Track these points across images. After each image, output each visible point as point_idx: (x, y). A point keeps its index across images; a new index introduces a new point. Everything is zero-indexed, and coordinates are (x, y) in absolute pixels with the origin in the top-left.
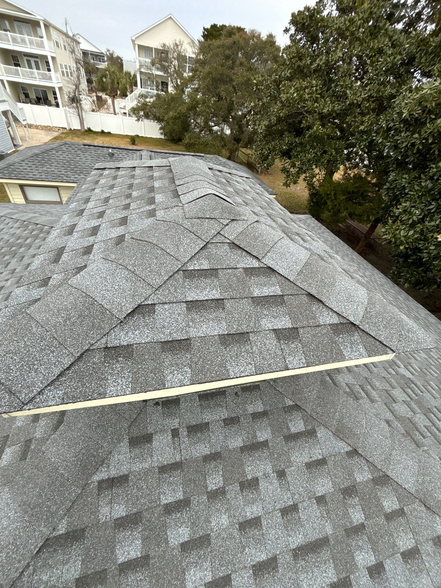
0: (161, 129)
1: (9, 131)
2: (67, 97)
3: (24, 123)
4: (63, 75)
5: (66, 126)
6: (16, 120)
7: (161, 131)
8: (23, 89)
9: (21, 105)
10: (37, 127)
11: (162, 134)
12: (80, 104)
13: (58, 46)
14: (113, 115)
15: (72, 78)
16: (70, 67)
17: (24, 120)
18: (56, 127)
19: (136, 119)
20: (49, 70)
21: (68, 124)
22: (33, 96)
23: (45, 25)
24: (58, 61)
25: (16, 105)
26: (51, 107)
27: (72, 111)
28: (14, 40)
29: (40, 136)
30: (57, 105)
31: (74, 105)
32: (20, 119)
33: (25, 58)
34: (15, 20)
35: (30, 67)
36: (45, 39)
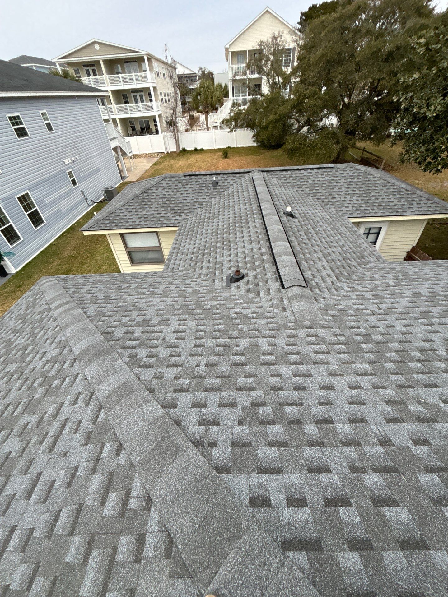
0: (254, 136)
1: (118, 165)
2: (165, 122)
3: (130, 155)
4: (162, 102)
5: (164, 150)
6: (124, 154)
7: (255, 139)
8: (131, 123)
9: (128, 139)
10: (140, 156)
11: (254, 141)
12: (177, 127)
13: (158, 76)
14: (206, 131)
15: (170, 103)
16: (168, 93)
17: (130, 153)
18: (156, 153)
19: (229, 130)
20: (151, 101)
21: (166, 148)
22: (138, 128)
23: (149, 59)
24: (159, 90)
25: (124, 139)
26: (152, 135)
27: (169, 135)
28: (125, 80)
29: (143, 164)
30: (157, 132)
31: (172, 128)
32: (127, 152)
33: (132, 94)
34: (125, 62)
35: (136, 102)
36: (148, 73)
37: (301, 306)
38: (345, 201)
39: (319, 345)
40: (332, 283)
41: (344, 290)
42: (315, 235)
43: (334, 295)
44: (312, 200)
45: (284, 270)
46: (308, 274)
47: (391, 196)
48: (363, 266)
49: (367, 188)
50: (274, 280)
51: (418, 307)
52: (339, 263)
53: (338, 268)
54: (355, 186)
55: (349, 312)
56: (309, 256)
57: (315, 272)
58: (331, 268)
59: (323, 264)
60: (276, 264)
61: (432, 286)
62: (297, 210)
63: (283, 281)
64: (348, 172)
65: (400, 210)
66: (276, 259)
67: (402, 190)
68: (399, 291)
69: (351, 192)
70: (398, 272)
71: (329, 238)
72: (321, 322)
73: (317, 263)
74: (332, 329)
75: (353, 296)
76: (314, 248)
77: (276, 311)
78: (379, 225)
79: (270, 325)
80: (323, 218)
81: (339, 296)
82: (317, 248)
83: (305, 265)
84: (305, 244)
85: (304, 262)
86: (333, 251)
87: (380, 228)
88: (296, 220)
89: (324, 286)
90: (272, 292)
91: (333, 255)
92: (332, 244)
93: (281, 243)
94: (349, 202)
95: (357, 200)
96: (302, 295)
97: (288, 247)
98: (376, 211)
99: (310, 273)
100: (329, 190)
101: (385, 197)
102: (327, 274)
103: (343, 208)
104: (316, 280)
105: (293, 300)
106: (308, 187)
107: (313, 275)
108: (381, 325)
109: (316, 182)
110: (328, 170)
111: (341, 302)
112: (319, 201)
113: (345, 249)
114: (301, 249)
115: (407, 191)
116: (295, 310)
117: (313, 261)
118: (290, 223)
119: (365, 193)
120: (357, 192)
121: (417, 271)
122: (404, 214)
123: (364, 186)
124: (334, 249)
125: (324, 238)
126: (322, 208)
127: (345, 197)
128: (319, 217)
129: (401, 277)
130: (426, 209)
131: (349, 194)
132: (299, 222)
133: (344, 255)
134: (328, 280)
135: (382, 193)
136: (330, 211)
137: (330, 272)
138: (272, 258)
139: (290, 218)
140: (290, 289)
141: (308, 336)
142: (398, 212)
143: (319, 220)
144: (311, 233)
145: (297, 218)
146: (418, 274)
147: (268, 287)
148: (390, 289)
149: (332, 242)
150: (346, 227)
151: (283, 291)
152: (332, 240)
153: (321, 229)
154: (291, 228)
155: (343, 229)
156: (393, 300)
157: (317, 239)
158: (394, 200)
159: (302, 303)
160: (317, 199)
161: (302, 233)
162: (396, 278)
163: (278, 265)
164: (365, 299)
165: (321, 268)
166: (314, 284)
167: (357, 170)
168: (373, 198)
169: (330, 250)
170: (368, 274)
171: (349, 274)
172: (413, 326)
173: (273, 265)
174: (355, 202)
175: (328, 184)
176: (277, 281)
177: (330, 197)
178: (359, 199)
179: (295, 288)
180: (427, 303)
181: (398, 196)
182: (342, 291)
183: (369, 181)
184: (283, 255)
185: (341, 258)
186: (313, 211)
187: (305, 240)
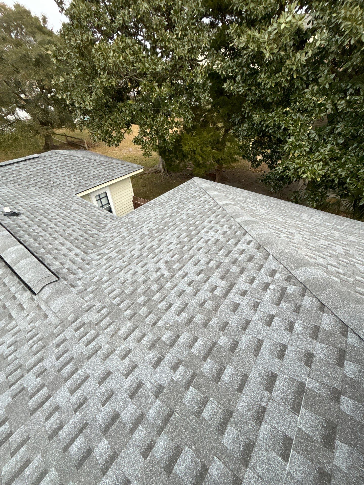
37: (60, 303)
38: (65, 182)
39: (88, 332)
40: (83, 260)
41: (94, 260)
42: (49, 223)
43: (88, 270)
44: (35, 191)
45: (27, 275)
46: (56, 266)
47: (98, 169)
48: (103, 230)
49: (78, 167)
50: (22, 291)
51: (146, 246)
52: (82, 238)
53: (82, 243)
54: (67, 168)
55: (103, 279)
56: (50, 246)
57: (62, 259)
58: (77, 247)
59: (68, 247)
60: (16, 274)
61: (148, 225)
62: (21, 206)
63: (32, 287)
64: (55, 158)
65: (109, 177)
66: (13, 268)
67: (103, 162)
68: (132, 239)
69: (66, 174)
70: (127, 223)
71: (64, 219)
72: (84, 307)
73: (61, 249)
74: (94, 308)
75: (103, 261)
76: (54, 236)
77: (38, 323)
78: (103, 191)
79: (34, 348)
80: (53, 204)
81: (93, 268)
82: (56, 235)
83: (48, 258)
84: (42, 236)
85: (47, 256)
86: (73, 230)
87: (106, 192)
88: (23, 217)
89: (75, 267)
90: (25, 306)
91: (74, 233)
92: (69, 224)
93: (12, 249)
94: (69, 182)
95: (75, 179)
96: (57, 291)
97: (22, 249)
98: (94, 182)
99: (57, 263)
100: (47, 177)
101: (94, 170)
102: (75, 254)
103: (67, 188)
104: (67, 266)
105: (50, 301)
106: (24, 180)
107: (60, 263)
108: (129, 276)
109: (29, 173)
110: (36, 160)
111: (96, 274)
112: (42, 189)
113: (83, 223)
114: (39, 244)
115: (106, 162)
116: (56, 310)
117: (56, 249)
118: (16, 222)
119: (78, 172)
120: (72, 172)
121: (138, 217)
122: (114, 178)
123: (74, 166)
124: (74, 228)
125: (60, 222)
126: (48, 195)
127: (64, 179)
128: (48, 204)
129: (130, 227)
130: (124, 171)
131: (66, 176)
132: (27, 217)
133: (84, 228)
134: (78, 259)
135: (90, 168)
136: (57, 194)
137: (77, 251)
138: (9, 269)
139: (15, 217)
140: (42, 292)
141: (76, 331)
142: (109, 178)
143: (48, 206)
144: (44, 223)
145: (23, 214)
146: (138, 219)
147: (18, 303)
148: (127, 240)
149: (69, 222)
150: (77, 204)
151: (35, 297)
152: (68, 219)
153: (53, 214)
154: (20, 227)
155: (75, 206)
156: (130, 249)
157: (53, 226)
158: (102, 171)
159: (59, 299)
160: (40, 188)
161: (35, 227)
162: (127, 230)
163: (18, 273)
164: (113, 259)
165: (66, 252)
166: (65, 271)
167: (62, 155)
168: (86, 173)
169: (69, 231)
170: (108, 235)
171: (94, 244)
172: (147, 263)
173: (13, 276)
174: (74, 180)
175: (42, 172)
176: (26, 291)
177: (51, 182)
178: (76, 177)
179: (47, 288)
180: (149, 240)
181: (103, 167)
182: (93, 262)
183: (76, 161)
184: (19, 261)
185: (82, 233)
186: (40, 201)
187: (40, 232)
